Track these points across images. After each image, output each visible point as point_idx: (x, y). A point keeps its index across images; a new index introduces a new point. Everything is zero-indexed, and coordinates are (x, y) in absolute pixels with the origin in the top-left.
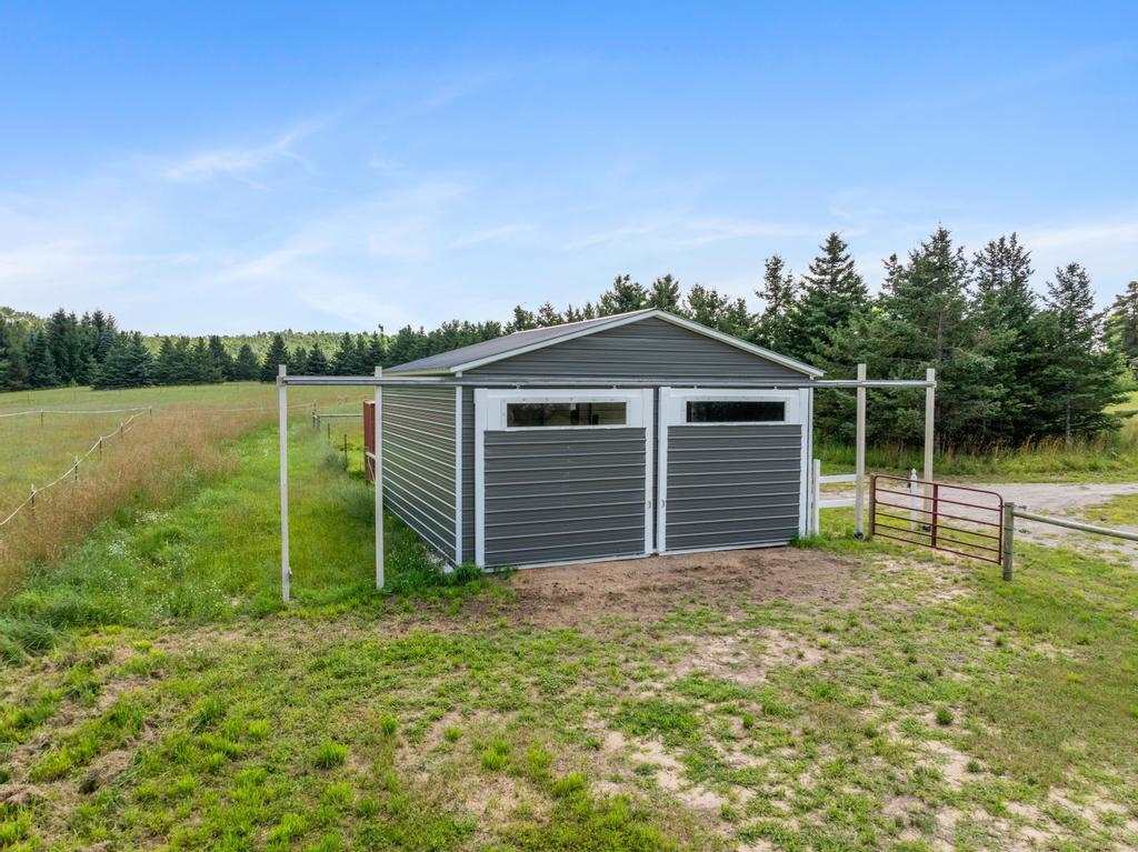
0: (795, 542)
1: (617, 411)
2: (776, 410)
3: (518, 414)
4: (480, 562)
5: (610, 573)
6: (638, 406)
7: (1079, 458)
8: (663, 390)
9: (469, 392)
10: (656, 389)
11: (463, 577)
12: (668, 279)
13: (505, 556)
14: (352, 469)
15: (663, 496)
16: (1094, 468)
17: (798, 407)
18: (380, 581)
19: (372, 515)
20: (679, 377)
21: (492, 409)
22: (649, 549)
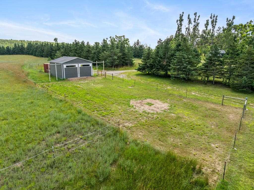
0: (91, 76)
1: (75, 66)
2: (89, 65)
3: (67, 66)
4: (65, 78)
5: (76, 78)
6: (77, 65)
7: (126, 68)
8: (79, 64)
9: (63, 65)
10: (78, 64)
11: (64, 79)
12: (83, 41)
13: (67, 78)
14: (43, 72)
15: (79, 73)
16: (128, 69)
17: (91, 65)
18: (57, 80)
19: (49, 76)
20: (80, 63)
21: (65, 66)
22: (78, 77)
